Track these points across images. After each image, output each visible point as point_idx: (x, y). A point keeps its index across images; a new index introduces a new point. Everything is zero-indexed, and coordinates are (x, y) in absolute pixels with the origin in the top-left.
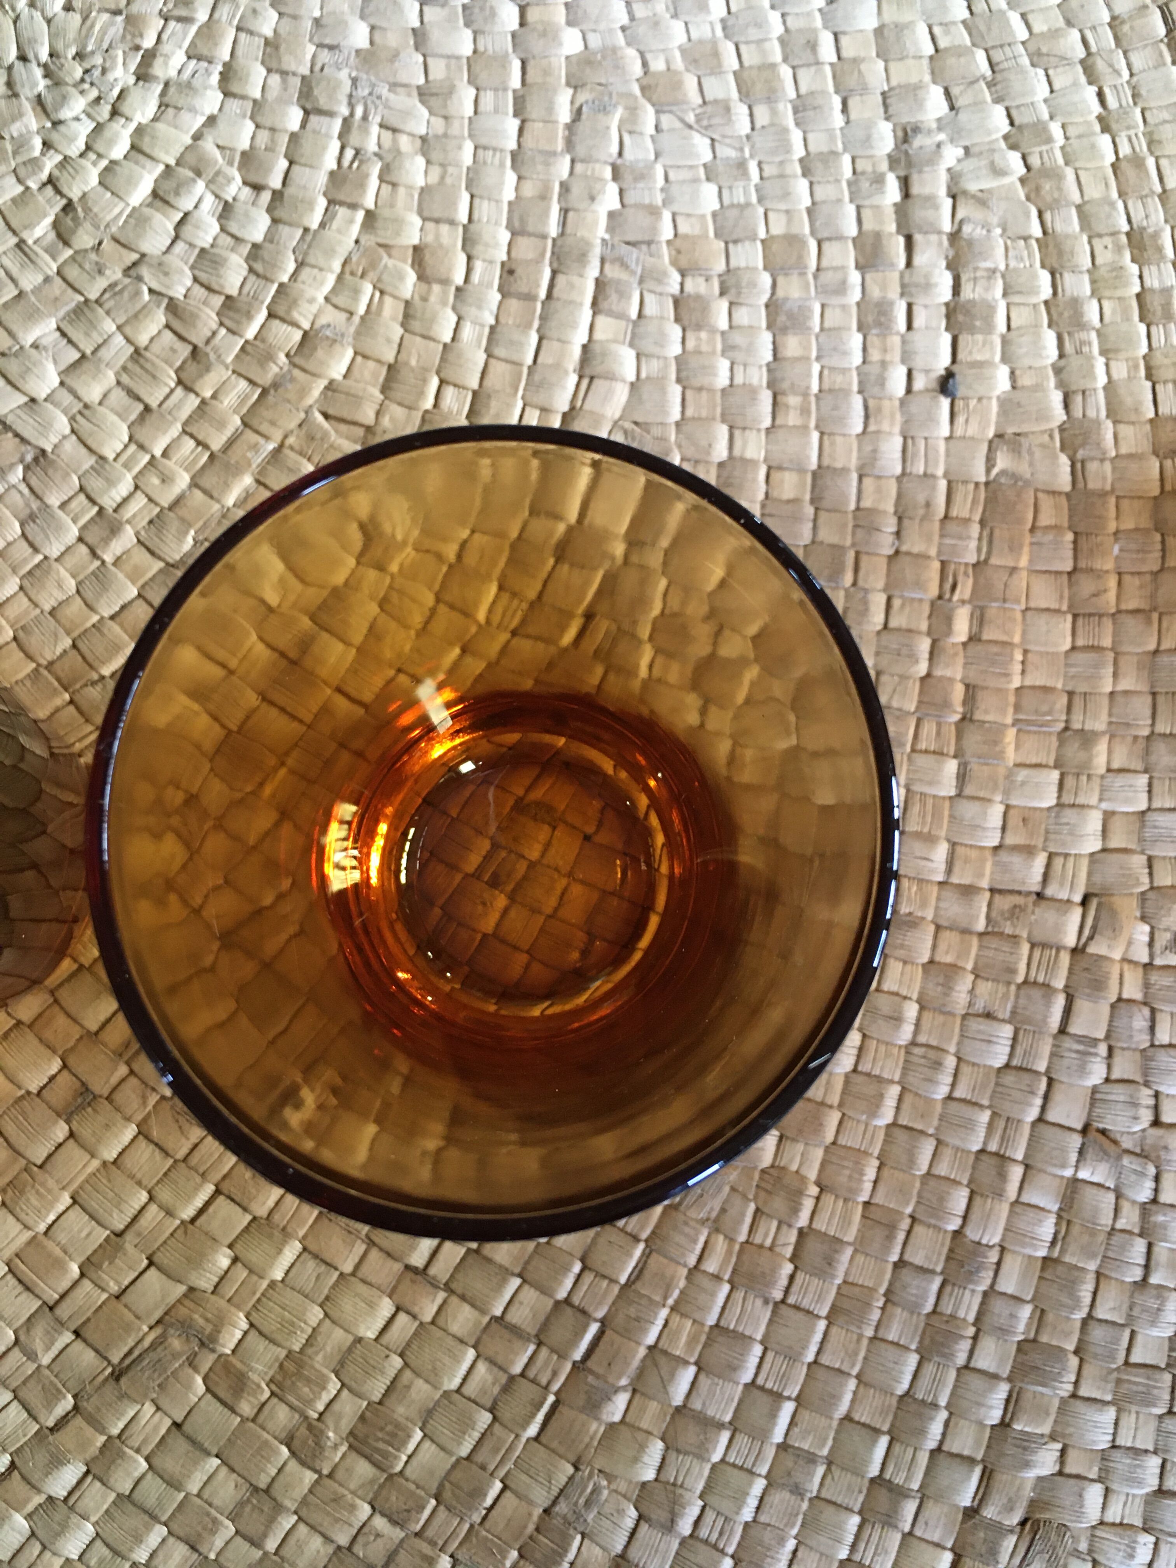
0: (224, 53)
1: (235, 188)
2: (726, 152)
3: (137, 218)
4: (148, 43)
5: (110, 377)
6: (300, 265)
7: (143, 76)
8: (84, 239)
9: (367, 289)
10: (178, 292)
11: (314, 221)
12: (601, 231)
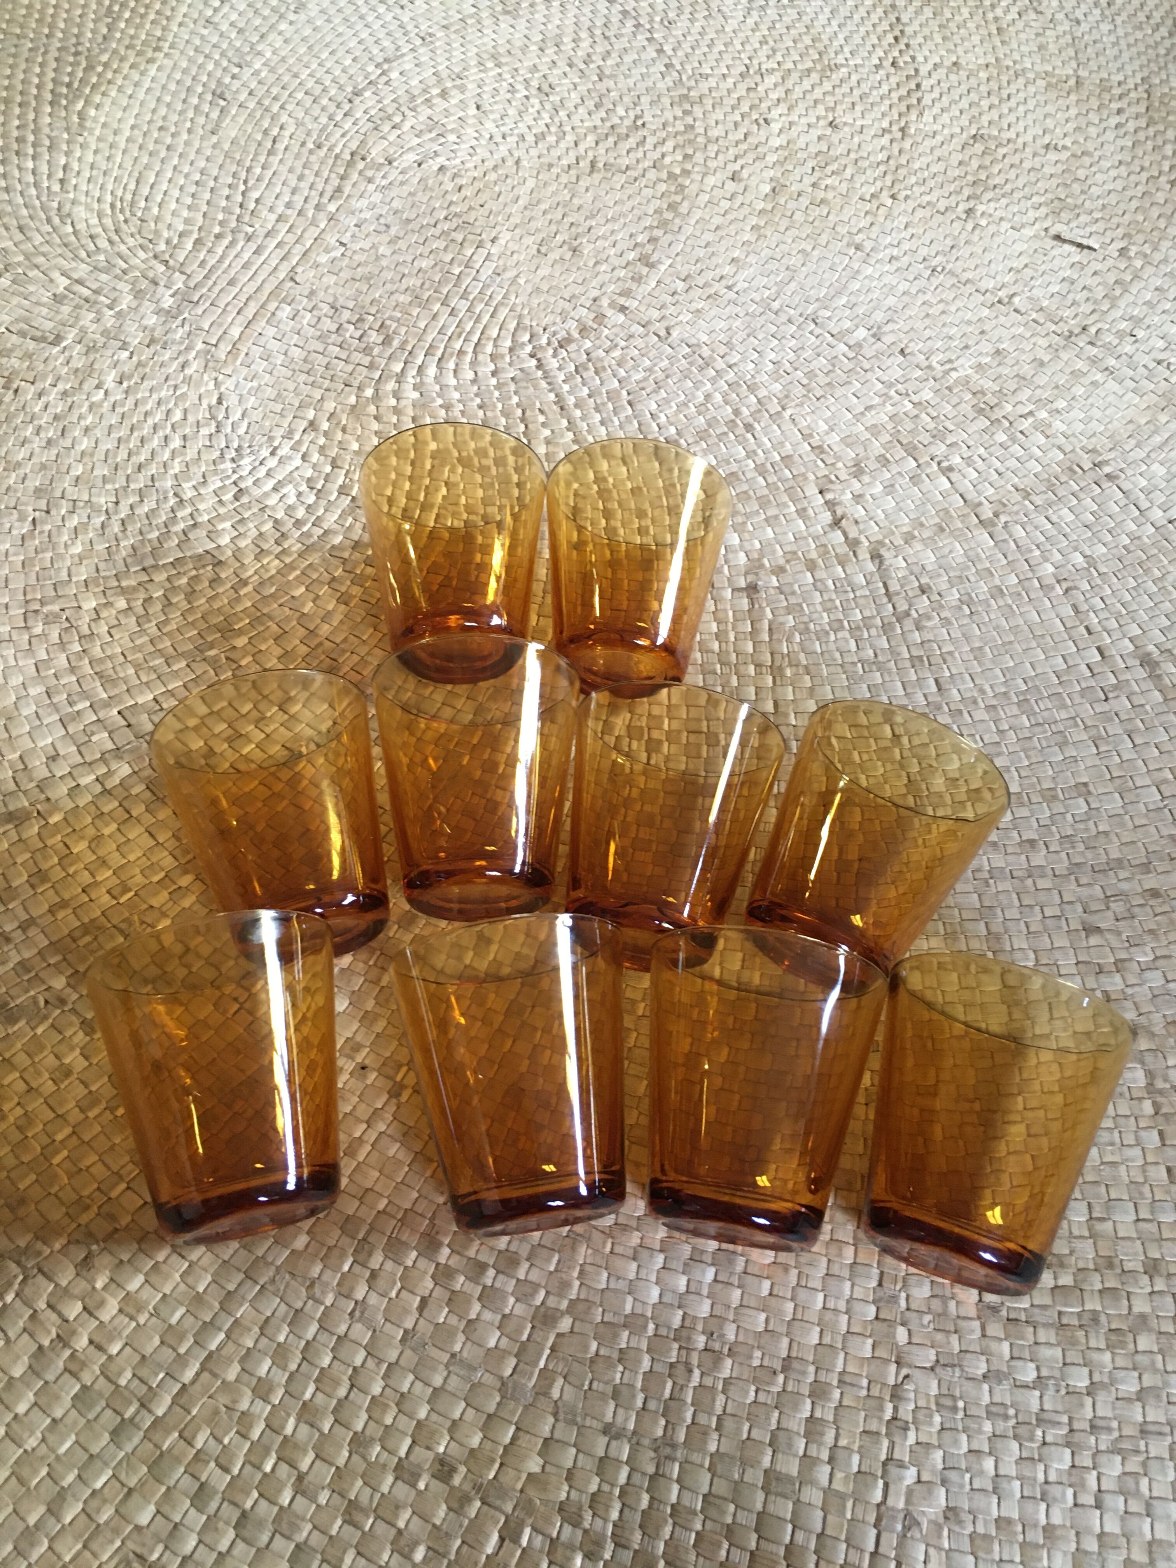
0: (304, 449)
1: (304, 488)
2: (488, 480)
3: (266, 495)
4: (276, 444)
5: (249, 541)
6: (326, 510)
7: (273, 453)
8: (245, 500)
9: (350, 520)
10: (279, 517)
11: (332, 498)
12: (440, 500)
